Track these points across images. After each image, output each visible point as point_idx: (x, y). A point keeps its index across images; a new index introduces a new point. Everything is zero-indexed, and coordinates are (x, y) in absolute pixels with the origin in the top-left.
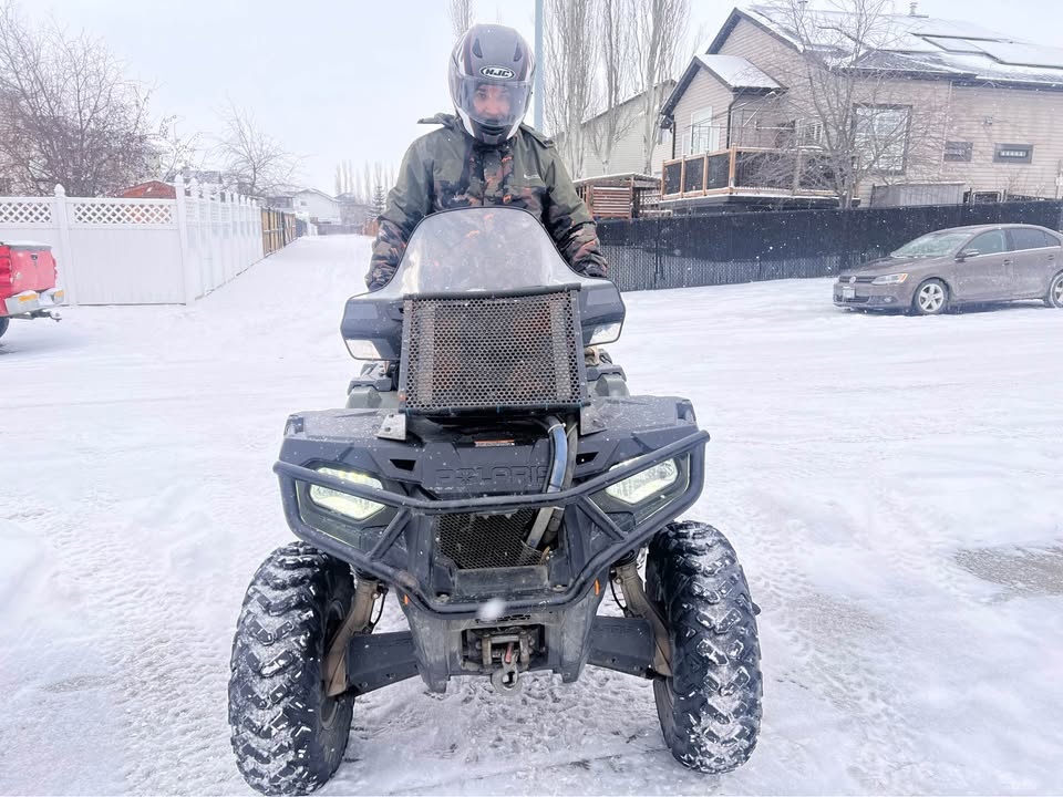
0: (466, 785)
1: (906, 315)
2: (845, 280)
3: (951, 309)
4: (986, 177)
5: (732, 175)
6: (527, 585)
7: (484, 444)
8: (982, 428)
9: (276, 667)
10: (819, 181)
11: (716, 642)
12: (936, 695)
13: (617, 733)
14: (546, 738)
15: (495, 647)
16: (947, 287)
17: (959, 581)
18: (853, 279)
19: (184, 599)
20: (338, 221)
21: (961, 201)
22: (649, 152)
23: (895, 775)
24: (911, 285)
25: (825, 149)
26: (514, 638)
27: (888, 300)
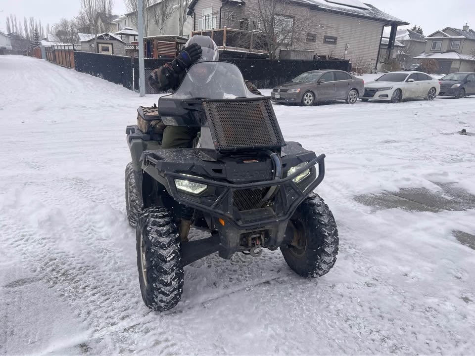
0: (230, 296)
1: (299, 106)
2: (276, 90)
3: (316, 103)
4: (322, 50)
5: (224, 41)
6: (268, 215)
7: (247, 162)
8: (343, 151)
9: (172, 257)
10: (262, 46)
11: (326, 229)
12: (369, 245)
13: (272, 271)
14: (248, 276)
15: (252, 239)
16: (314, 95)
17: (359, 206)
18: (279, 90)
19: (53, 240)
20: (11, 47)
21: (313, 59)
22: (182, 26)
23: (369, 271)
24: (302, 93)
25: (264, 33)
26: (258, 235)
27: (293, 99)
